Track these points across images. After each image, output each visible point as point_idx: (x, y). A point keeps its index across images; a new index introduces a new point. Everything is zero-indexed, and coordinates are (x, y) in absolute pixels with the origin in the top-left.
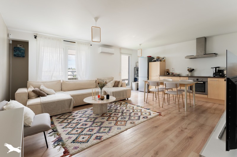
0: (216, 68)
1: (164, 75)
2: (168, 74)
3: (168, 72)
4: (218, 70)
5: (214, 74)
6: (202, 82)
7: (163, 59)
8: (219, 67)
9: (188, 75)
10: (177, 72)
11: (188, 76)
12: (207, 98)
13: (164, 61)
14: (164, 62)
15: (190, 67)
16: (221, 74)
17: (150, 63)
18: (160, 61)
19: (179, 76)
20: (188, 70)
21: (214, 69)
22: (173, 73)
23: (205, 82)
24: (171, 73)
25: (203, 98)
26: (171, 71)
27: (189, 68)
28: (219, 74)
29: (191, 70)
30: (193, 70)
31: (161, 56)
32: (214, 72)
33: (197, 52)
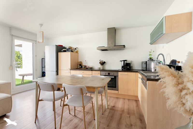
0: (124, 61)
1: (77, 69)
2: (81, 68)
3: (80, 65)
4: (126, 63)
5: (122, 67)
6: (113, 77)
7: (75, 50)
8: (126, 60)
9: (100, 68)
10: (89, 65)
11: (100, 70)
12: (118, 94)
13: (77, 52)
14: (77, 54)
15: (102, 60)
16: (128, 67)
17: (59, 53)
18: (72, 51)
19: (91, 69)
20: (100, 63)
21: (123, 62)
22: (85, 66)
23: (116, 76)
24: (84, 66)
25: (114, 94)
26: (84, 64)
27: (100, 61)
28: (127, 67)
29: (103, 63)
30: (105, 62)
31: (74, 46)
32: (123, 65)
33: (108, 44)
